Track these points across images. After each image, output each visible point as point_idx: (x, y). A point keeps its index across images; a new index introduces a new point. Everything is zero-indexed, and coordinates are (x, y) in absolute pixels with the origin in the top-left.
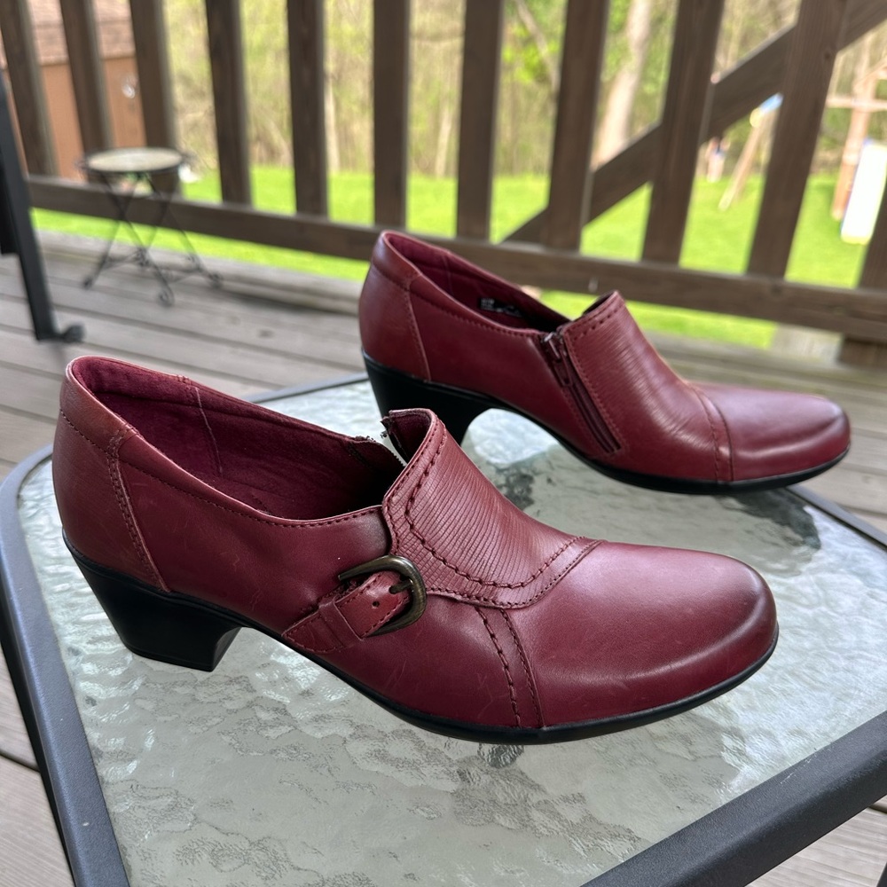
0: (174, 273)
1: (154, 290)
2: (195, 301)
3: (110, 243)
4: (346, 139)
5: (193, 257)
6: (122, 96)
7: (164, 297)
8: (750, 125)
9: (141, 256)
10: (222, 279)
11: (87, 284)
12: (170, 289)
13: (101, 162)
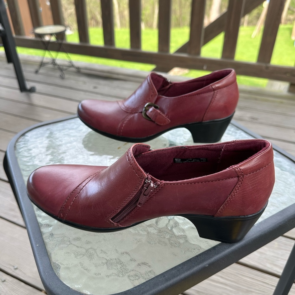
0: (65, 68)
1: (58, 74)
2: (72, 77)
3: (43, 58)
4: (122, 17)
5: (71, 62)
6: (46, 5)
7: (62, 76)
8: (263, 7)
9: (53, 62)
10: (81, 69)
11: (37, 72)
12: (63, 73)
13: (39, 31)
